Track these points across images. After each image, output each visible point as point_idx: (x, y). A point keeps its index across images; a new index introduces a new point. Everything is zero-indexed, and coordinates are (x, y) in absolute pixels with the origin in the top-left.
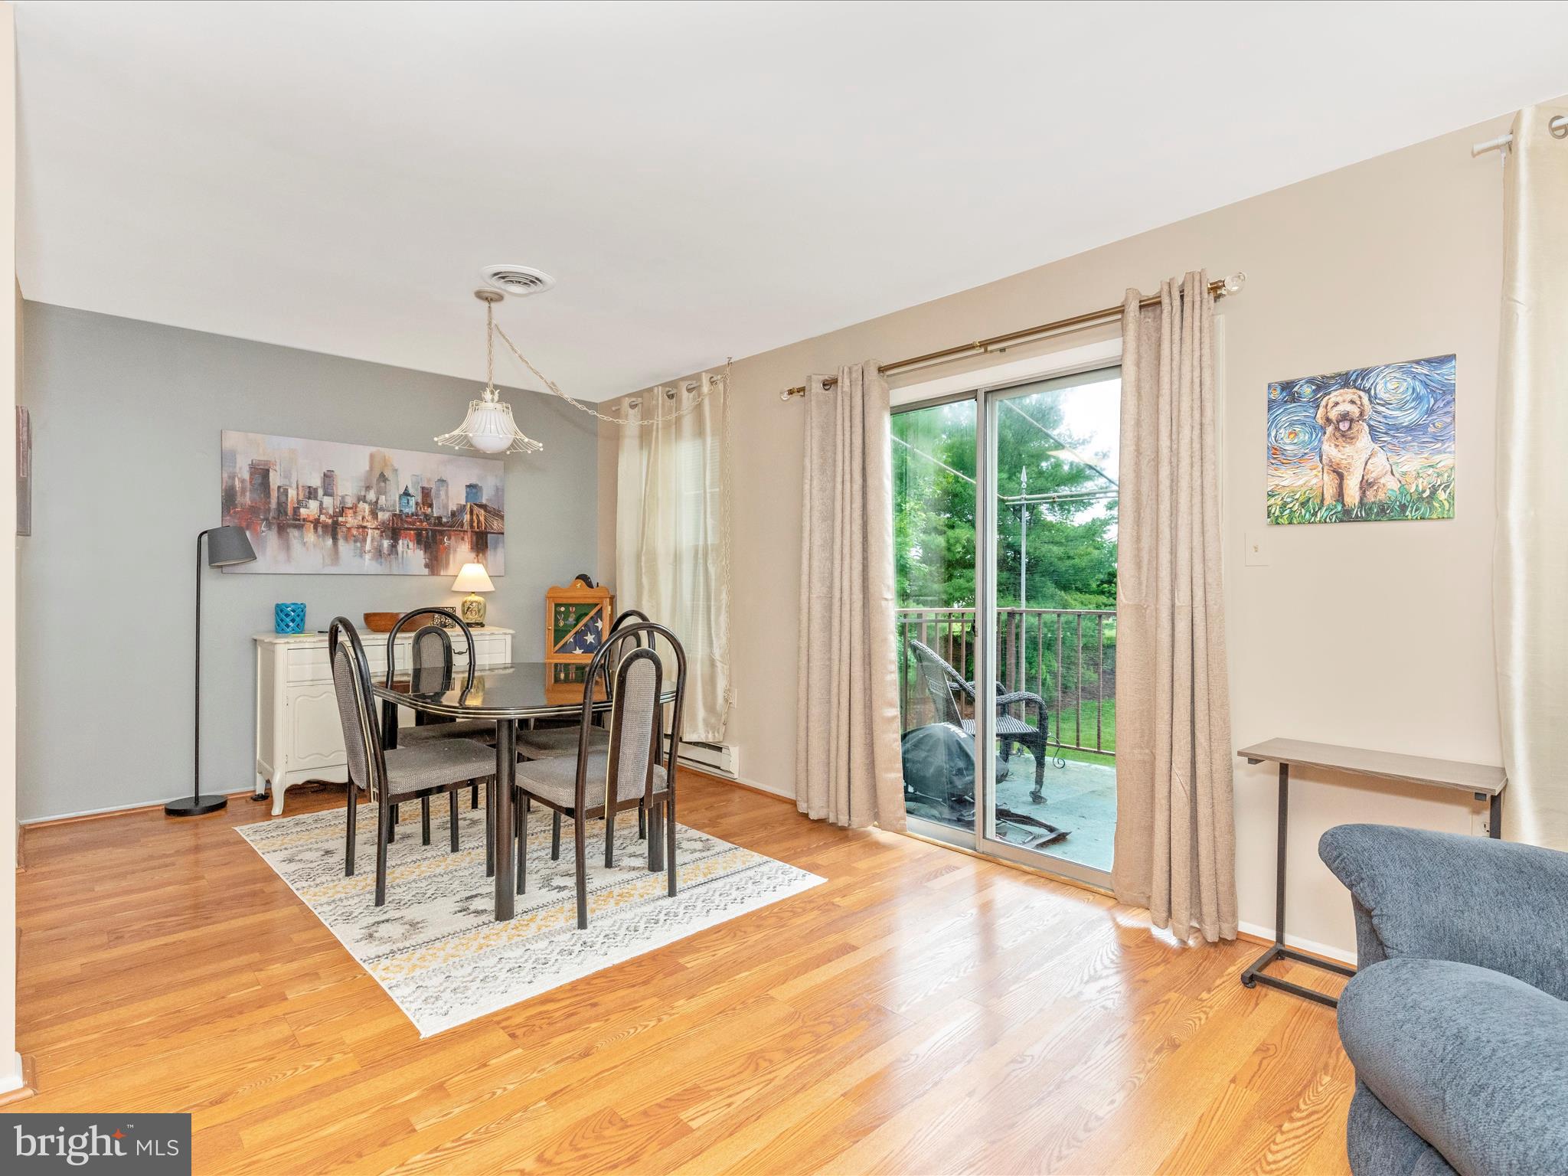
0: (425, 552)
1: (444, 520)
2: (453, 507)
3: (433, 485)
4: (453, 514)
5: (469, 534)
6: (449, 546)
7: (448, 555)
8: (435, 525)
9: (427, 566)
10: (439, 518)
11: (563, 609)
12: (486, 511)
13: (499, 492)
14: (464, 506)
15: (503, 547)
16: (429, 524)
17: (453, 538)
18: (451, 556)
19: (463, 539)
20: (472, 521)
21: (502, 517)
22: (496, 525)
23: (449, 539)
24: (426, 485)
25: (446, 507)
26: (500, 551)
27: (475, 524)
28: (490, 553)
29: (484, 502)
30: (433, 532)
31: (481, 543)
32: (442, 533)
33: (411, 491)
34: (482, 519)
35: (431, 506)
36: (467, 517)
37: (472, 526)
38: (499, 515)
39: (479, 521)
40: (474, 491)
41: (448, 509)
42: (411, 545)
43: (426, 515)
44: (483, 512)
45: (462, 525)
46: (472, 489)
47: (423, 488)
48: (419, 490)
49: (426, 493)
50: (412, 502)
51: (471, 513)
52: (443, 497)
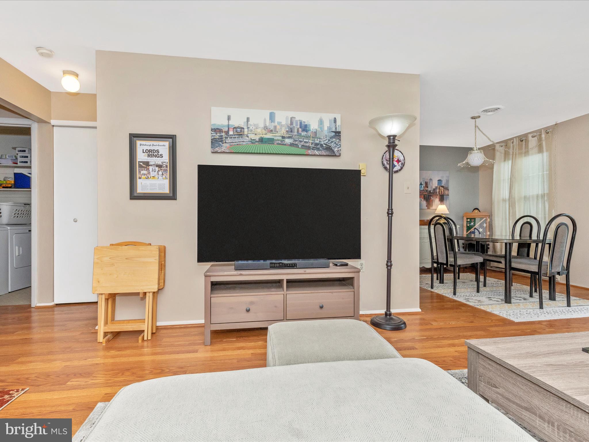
0: (426, 202)
1: (431, 192)
2: (434, 187)
3: (428, 181)
4: (434, 189)
5: (439, 196)
6: (433, 200)
7: (432, 202)
8: (429, 193)
9: (426, 206)
10: (430, 191)
11: (469, 220)
12: (443, 188)
13: (447, 181)
14: (437, 187)
15: (449, 200)
16: (427, 193)
17: (434, 197)
18: (433, 203)
19: (437, 197)
20: (439, 191)
21: (448, 190)
22: (446, 192)
23: (433, 197)
24: (426, 181)
25: (432, 187)
26: (448, 201)
27: (440, 192)
28: (445, 201)
29: (443, 185)
30: (429, 195)
31: (442, 199)
32: (431, 196)
33: (422, 183)
34: (442, 190)
35: (428, 187)
36: (438, 190)
37: (439, 193)
38: (447, 189)
39: (441, 192)
40: (440, 182)
41: (432, 188)
42: (422, 200)
43: (426, 190)
44: (442, 188)
45: (436, 193)
46: (440, 181)
47: (426, 182)
48: (425, 182)
49: (426, 183)
50: (423, 187)
51: (439, 189)
52: (431, 184)
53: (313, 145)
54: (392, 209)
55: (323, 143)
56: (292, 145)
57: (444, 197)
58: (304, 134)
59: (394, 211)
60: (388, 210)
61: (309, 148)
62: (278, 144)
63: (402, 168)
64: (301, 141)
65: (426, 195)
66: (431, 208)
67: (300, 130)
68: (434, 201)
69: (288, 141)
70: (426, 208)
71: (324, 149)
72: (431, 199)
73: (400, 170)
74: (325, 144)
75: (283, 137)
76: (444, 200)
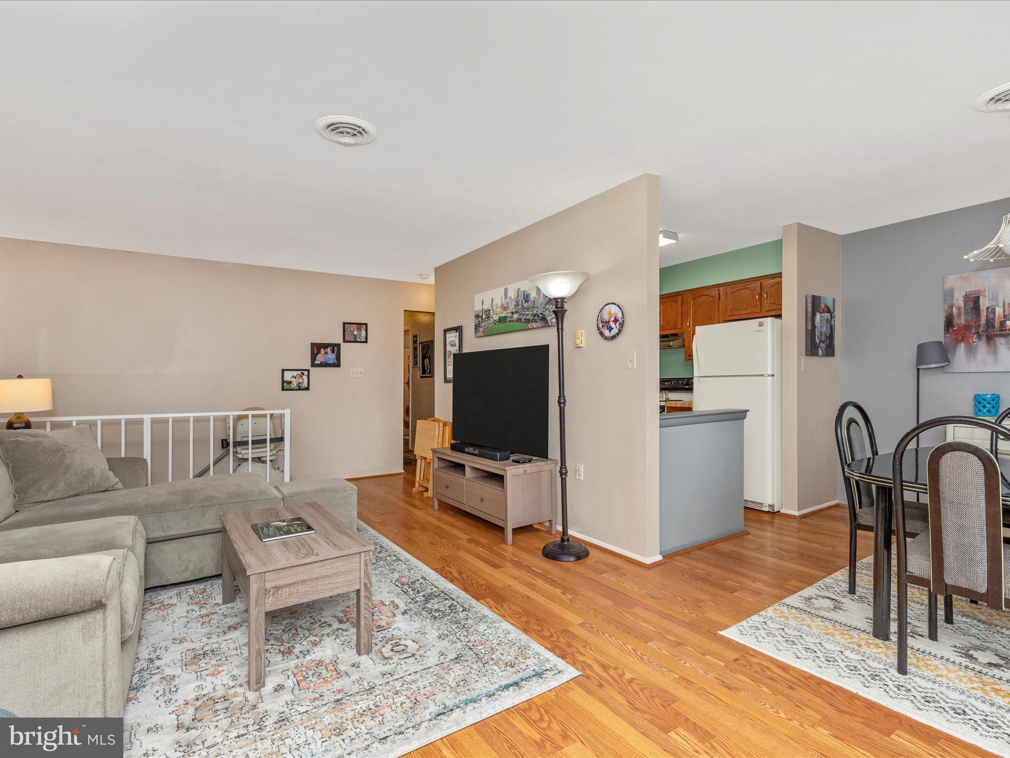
53: (532, 318)
54: (564, 397)
55: (539, 313)
56: (519, 320)
58: (526, 305)
59: (566, 398)
60: (560, 397)
61: (528, 321)
62: (509, 321)
63: (620, 331)
64: (524, 314)
67: (524, 301)
69: (516, 316)
71: (540, 320)
73: (618, 334)
74: (541, 313)
75: (513, 313)
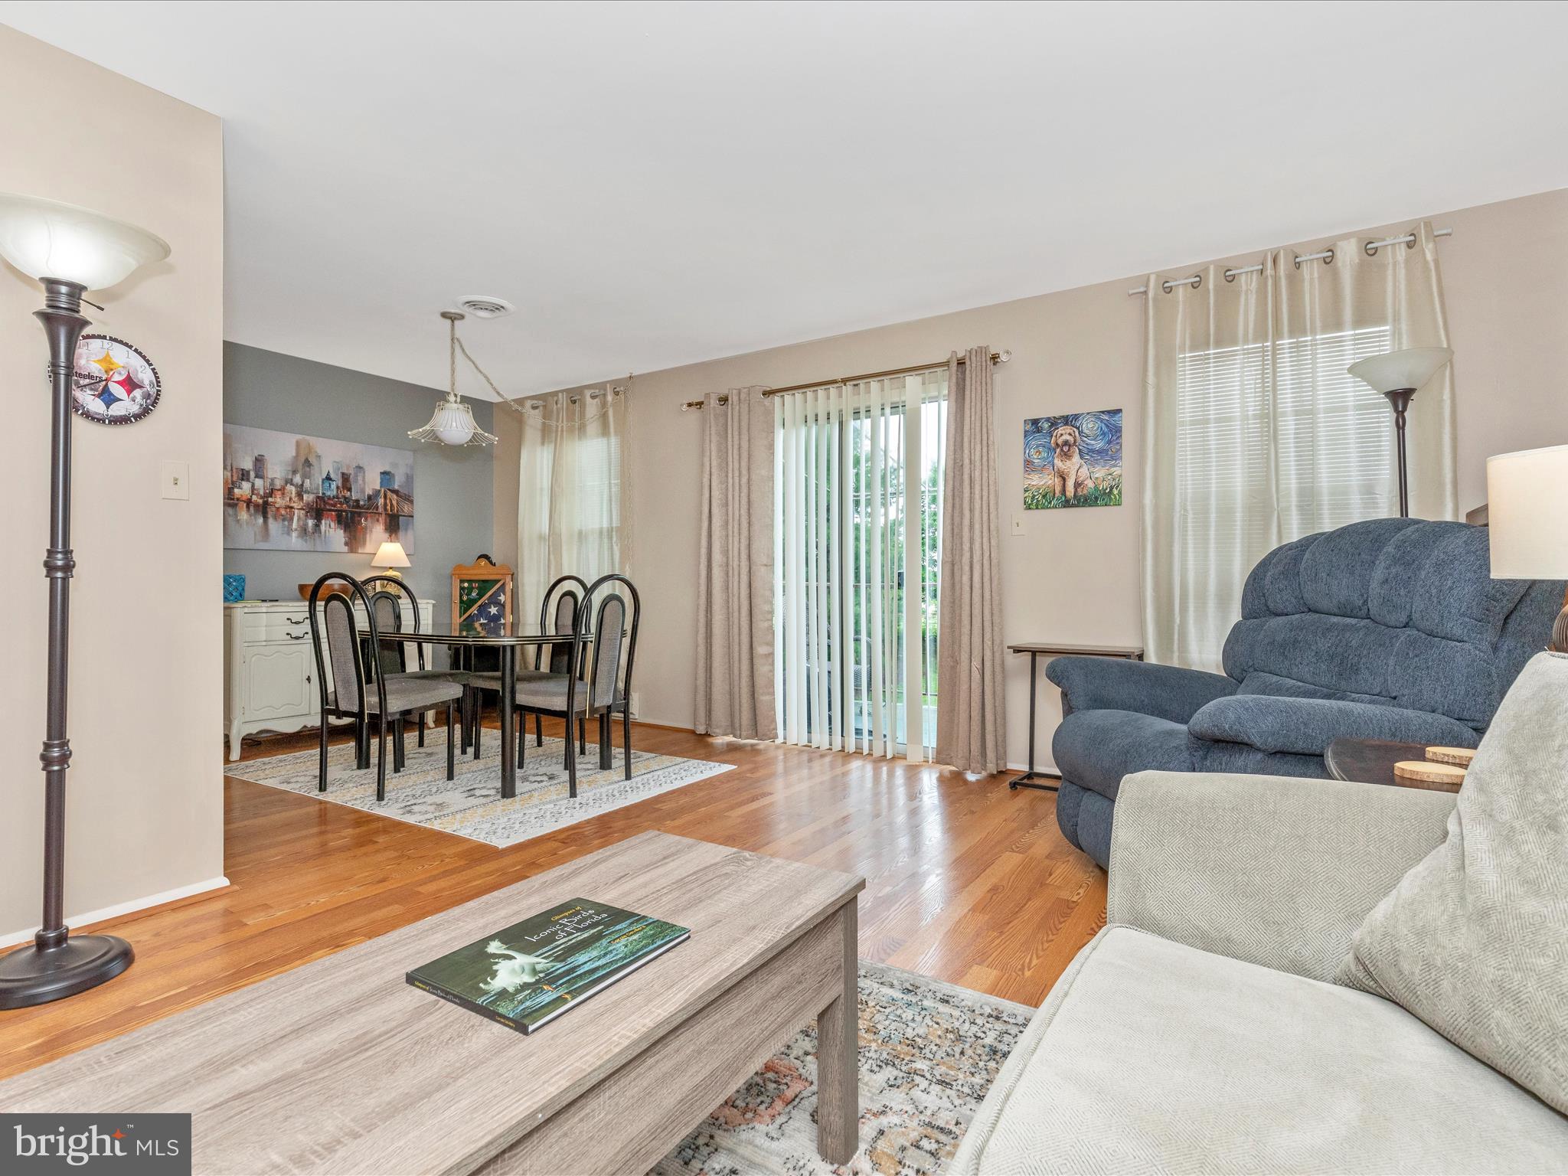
0: (345, 531)
1: (362, 503)
2: (369, 491)
3: (351, 471)
4: (370, 498)
5: (384, 515)
6: (366, 528)
7: (365, 534)
8: (353, 507)
10: (357, 501)
11: (466, 585)
12: (397, 495)
13: (409, 479)
14: (379, 491)
15: (413, 529)
16: (349, 506)
17: (369, 519)
19: (378, 520)
20: (385, 504)
21: (412, 502)
22: (406, 509)
23: (366, 520)
24: (345, 471)
25: (363, 491)
26: (410, 533)
27: (389, 508)
28: (401, 534)
29: (396, 487)
30: (351, 512)
31: (394, 525)
32: (360, 514)
33: (332, 476)
34: (394, 503)
35: (350, 490)
36: (381, 501)
37: (386, 509)
38: (409, 499)
39: (392, 505)
40: (388, 477)
41: (364, 492)
42: (332, 524)
43: (345, 498)
44: (395, 497)
45: (377, 508)
46: (386, 475)
47: (343, 474)
48: (340, 475)
49: (345, 478)
50: (334, 486)
51: (385, 497)
52: (360, 482)
57: (398, 520)
65: (345, 511)
66: (360, 551)
68: (371, 531)
70: (346, 549)
72: (360, 522)
76: (399, 528)
